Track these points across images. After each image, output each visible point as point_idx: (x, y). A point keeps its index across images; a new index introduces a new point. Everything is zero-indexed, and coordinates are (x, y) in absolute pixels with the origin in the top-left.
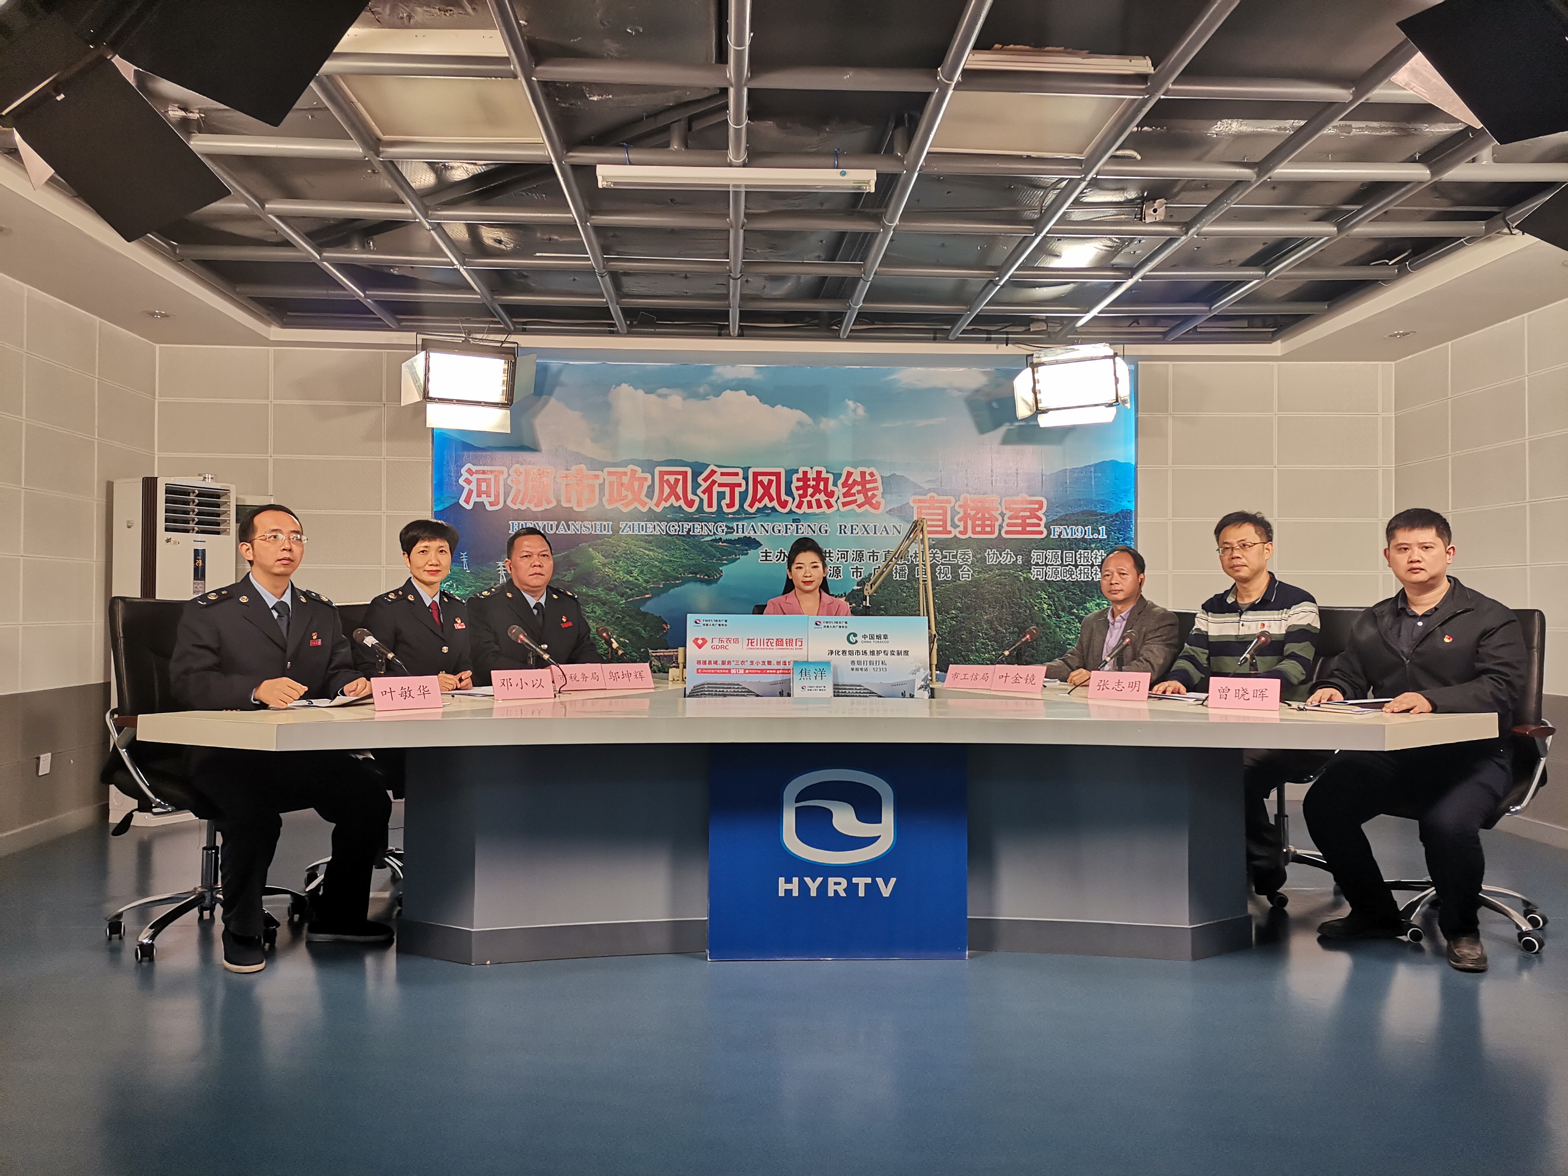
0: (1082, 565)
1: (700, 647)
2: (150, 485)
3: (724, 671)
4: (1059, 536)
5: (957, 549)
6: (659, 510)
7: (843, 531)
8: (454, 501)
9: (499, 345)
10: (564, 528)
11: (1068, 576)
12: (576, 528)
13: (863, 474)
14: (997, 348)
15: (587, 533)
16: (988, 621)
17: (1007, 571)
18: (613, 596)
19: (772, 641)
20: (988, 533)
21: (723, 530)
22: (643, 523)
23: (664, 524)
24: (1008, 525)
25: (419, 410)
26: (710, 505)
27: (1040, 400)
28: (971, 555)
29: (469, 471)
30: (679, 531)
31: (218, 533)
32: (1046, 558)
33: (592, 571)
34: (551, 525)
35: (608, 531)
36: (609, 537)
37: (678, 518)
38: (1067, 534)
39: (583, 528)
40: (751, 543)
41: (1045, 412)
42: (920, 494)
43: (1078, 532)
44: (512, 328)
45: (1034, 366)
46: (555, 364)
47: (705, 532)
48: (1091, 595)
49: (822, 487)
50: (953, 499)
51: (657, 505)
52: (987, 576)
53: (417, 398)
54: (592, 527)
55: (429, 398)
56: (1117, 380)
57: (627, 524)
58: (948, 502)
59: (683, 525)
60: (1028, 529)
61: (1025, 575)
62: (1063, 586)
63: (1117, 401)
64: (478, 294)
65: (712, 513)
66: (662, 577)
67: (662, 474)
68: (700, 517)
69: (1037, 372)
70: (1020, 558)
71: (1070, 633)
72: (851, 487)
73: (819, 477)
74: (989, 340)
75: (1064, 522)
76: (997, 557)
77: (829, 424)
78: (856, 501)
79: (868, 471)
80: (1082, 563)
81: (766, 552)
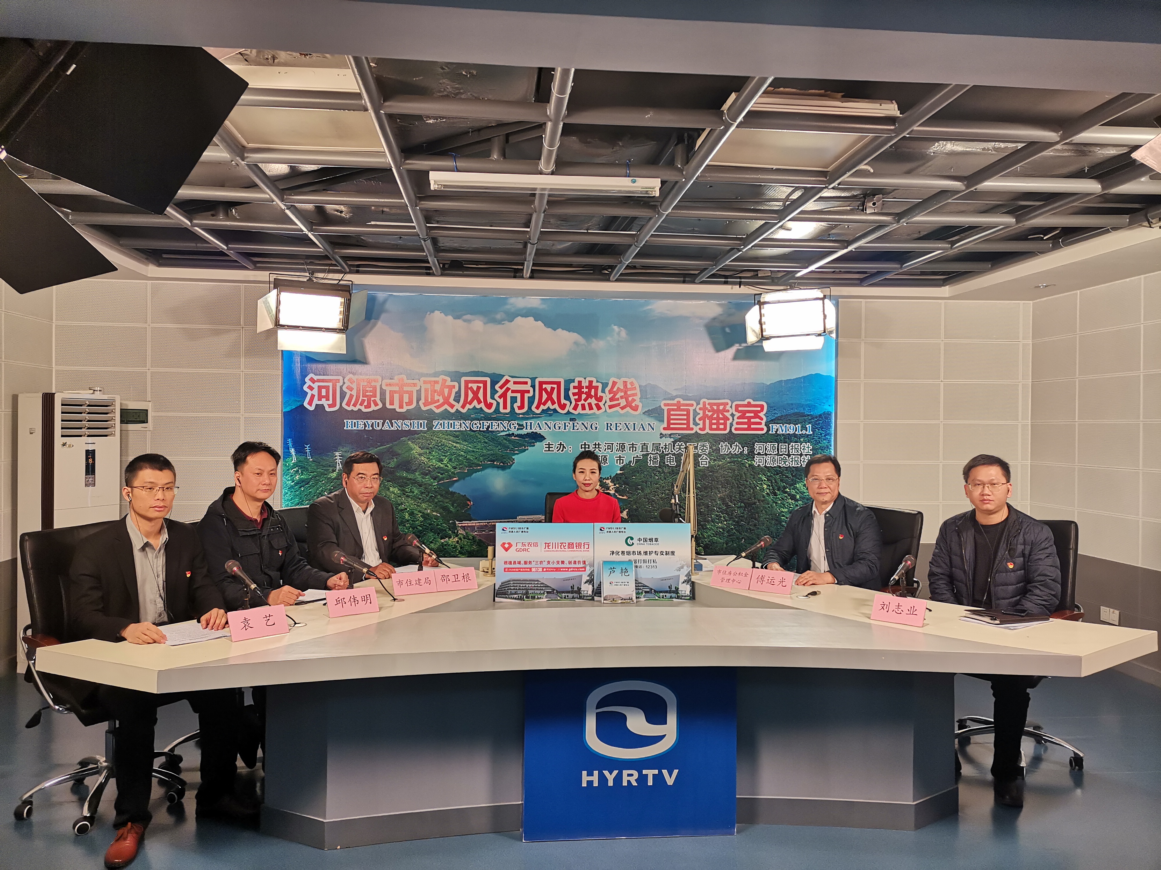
0: (793, 455)
1: (507, 550)
2: (48, 400)
3: (526, 569)
4: (776, 432)
5: (698, 442)
6: (464, 411)
7: (609, 428)
8: (299, 404)
9: (336, 282)
10: (389, 426)
11: (783, 463)
12: (398, 425)
13: (625, 383)
14: (732, 288)
15: (407, 429)
16: (721, 499)
17: (736, 459)
18: (427, 479)
19: (564, 545)
20: (721, 430)
21: (515, 427)
22: (451, 422)
23: (468, 423)
24: (737, 423)
25: (271, 335)
26: (505, 407)
27: (765, 329)
28: (708, 447)
29: (312, 380)
30: (480, 428)
31: (106, 436)
32: (766, 449)
33: (411, 460)
34: (378, 423)
35: (424, 428)
36: (425, 432)
37: (479, 417)
38: (782, 431)
39: (404, 425)
40: (537, 437)
41: (768, 339)
42: (670, 400)
43: (790, 429)
44: (348, 270)
45: (761, 304)
46: (381, 295)
47: (501, 428)
48: (800, 477)
49: (593, 393)
50: (695, 404)
51: (463, 407)
52: (721, 463)
53: (271, 326)
54: (411, 424)
55: (279, 325)
56: (825, 317)
57: (439, 422)
58: (692, 405)
59: (483, 423)
60: (752, 426)
61: (750, 463)
62: (778, 471)
63: (825, 332)
64: (321, 247)
65: (507, 414)
66: (467, 464)
67: (467, 382)
68: (497, 416)
69: (763, 308)
70: (746, 449)
71: (784, 507)
72: (615, 394)
73: (590, 386)
74: (726, 283)
75: (781, 421)
76: (729, 448)
77: (599, 344)
78: (619, 404)
79: (629, 381)
80: (793, 453)
81: (549, 445)
